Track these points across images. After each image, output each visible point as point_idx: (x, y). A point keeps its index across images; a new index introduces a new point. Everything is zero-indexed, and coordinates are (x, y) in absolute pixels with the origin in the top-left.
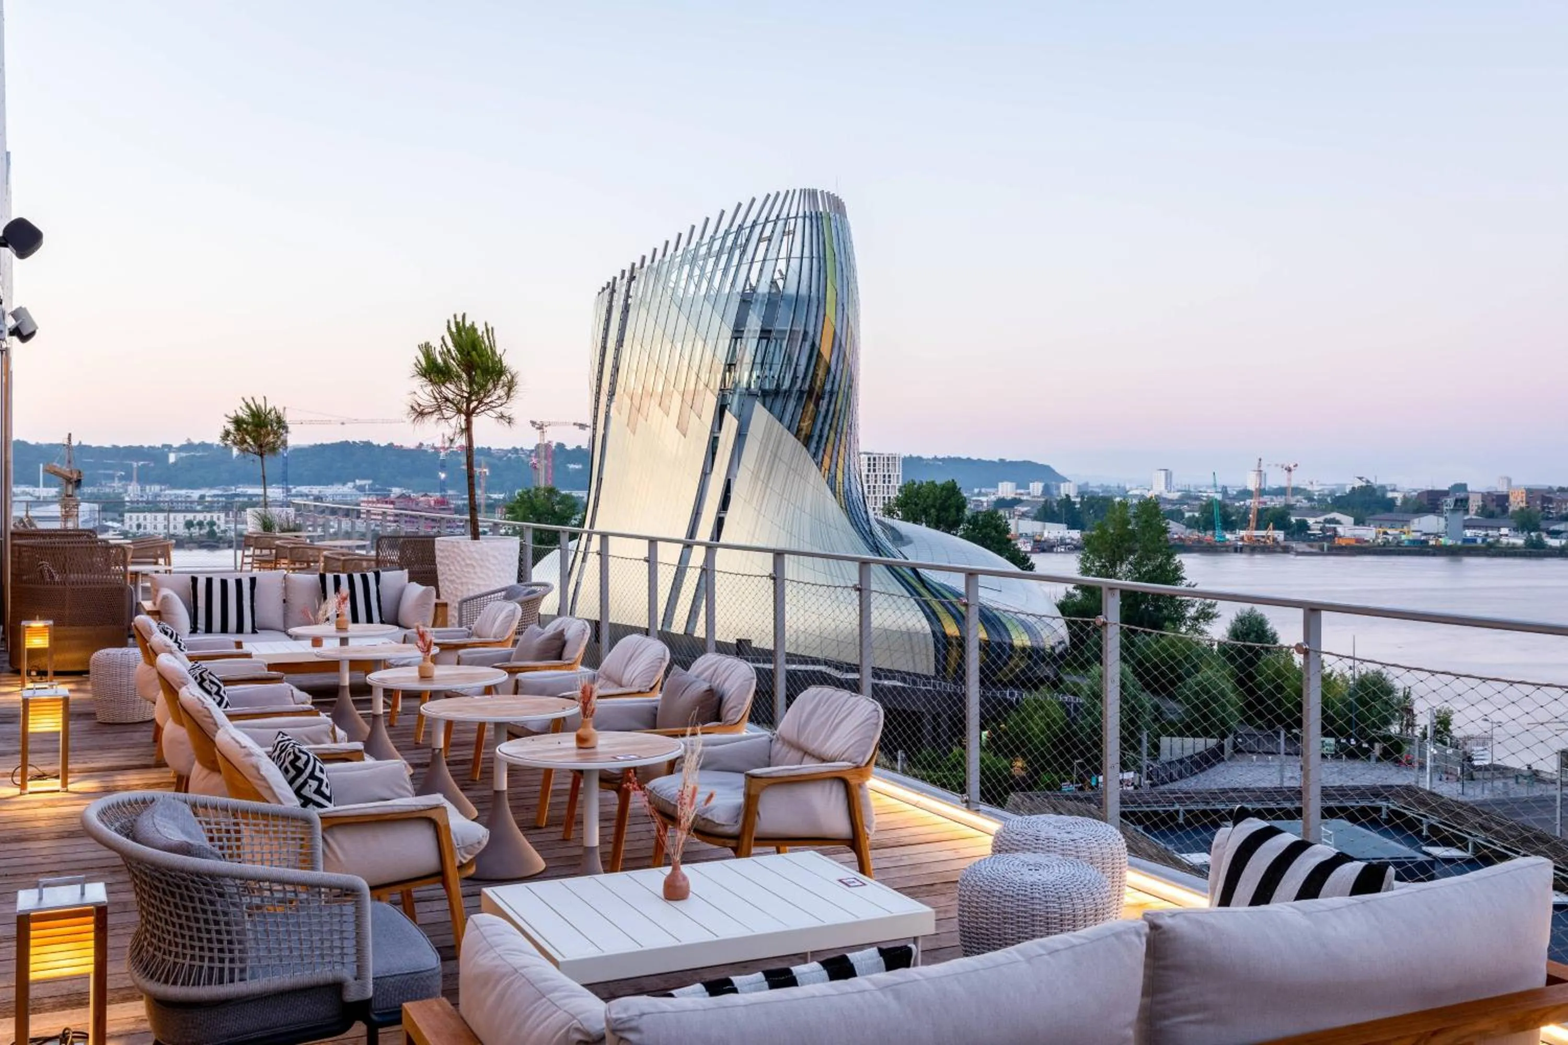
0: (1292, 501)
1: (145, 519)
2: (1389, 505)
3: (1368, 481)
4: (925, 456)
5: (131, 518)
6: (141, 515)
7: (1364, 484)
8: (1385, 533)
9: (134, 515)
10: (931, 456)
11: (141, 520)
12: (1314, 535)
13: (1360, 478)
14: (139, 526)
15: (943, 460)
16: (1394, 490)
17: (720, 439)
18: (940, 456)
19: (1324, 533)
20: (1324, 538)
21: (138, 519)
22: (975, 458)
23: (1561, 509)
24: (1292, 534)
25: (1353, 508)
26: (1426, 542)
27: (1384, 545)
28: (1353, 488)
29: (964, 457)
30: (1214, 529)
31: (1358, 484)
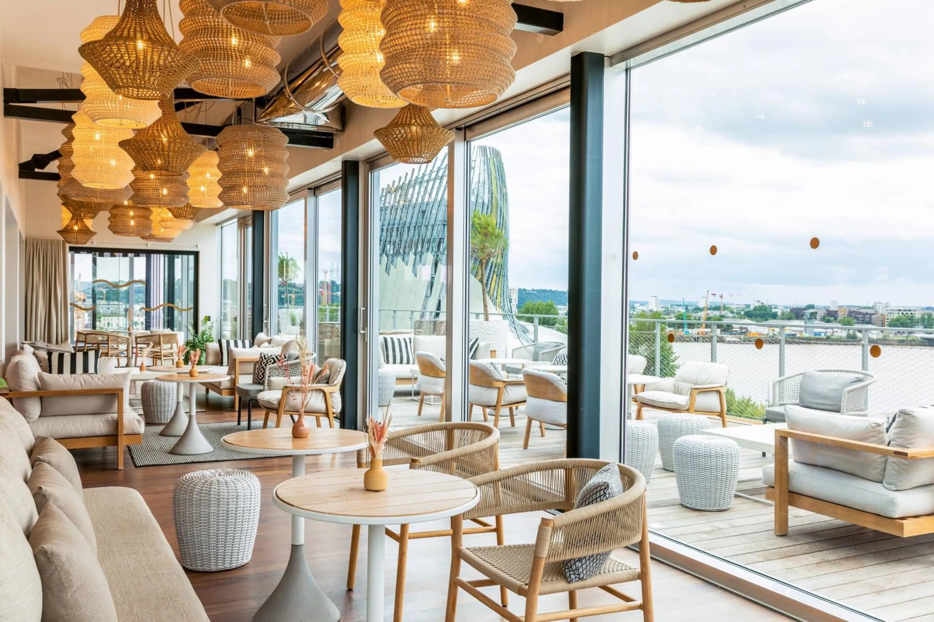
0: (723, 313)
1: (112, 320)
2: (774, 316)
3: (762, 303)
4: (527, 289)
5: (104, 320)
6: (110, 318)
7: (761, 305)
8: (773, 330)
9: (106, 318)
10: (531, 289)
11: (110, 321)
12: (736, 331)
13: (758, 301)
14: (109, 324)
15: (537, 291)
16: (776, 308)
17: (435, 278)
18: (535, 289)
19: (741, 330)
20: (742, 333)
21: (108, 320)
22: (553, 290)
23: (865, 318)
24: (724, 331)
25: (755, 317)
26: (795, 335)
27: (773, 337)
28: (755, 307)
29: (548, 289)
30: (683, 328)
31: (757, 304)
